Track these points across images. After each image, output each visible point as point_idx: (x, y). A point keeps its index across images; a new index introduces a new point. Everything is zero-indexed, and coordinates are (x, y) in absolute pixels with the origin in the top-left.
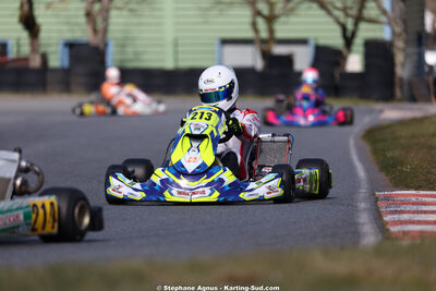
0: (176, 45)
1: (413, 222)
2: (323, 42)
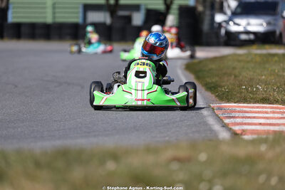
0: (54, 6)
1: (245, 124)
2: (151, 7)
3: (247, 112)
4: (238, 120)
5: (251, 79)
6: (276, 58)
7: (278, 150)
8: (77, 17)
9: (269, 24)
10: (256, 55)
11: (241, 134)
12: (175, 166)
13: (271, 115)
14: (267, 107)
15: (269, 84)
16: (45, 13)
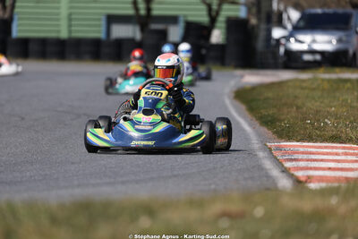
0: (70, 19)
1: (311, 169)
2: (191, 19)
3: (313, 153)
4: (302, 164)
5: (317, 111)
6: (349, 85)
7: (353, 203)
8: (99, 32)
9: (339, 41)
10: (323, 80)
11: (306, 182)
12: (224, 223)
13: (343, 158)
14: (337, 148)
15: (340, 118)
16: (58, 25)
